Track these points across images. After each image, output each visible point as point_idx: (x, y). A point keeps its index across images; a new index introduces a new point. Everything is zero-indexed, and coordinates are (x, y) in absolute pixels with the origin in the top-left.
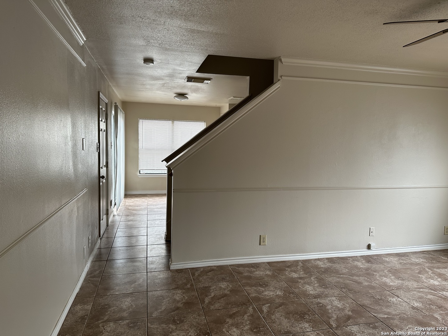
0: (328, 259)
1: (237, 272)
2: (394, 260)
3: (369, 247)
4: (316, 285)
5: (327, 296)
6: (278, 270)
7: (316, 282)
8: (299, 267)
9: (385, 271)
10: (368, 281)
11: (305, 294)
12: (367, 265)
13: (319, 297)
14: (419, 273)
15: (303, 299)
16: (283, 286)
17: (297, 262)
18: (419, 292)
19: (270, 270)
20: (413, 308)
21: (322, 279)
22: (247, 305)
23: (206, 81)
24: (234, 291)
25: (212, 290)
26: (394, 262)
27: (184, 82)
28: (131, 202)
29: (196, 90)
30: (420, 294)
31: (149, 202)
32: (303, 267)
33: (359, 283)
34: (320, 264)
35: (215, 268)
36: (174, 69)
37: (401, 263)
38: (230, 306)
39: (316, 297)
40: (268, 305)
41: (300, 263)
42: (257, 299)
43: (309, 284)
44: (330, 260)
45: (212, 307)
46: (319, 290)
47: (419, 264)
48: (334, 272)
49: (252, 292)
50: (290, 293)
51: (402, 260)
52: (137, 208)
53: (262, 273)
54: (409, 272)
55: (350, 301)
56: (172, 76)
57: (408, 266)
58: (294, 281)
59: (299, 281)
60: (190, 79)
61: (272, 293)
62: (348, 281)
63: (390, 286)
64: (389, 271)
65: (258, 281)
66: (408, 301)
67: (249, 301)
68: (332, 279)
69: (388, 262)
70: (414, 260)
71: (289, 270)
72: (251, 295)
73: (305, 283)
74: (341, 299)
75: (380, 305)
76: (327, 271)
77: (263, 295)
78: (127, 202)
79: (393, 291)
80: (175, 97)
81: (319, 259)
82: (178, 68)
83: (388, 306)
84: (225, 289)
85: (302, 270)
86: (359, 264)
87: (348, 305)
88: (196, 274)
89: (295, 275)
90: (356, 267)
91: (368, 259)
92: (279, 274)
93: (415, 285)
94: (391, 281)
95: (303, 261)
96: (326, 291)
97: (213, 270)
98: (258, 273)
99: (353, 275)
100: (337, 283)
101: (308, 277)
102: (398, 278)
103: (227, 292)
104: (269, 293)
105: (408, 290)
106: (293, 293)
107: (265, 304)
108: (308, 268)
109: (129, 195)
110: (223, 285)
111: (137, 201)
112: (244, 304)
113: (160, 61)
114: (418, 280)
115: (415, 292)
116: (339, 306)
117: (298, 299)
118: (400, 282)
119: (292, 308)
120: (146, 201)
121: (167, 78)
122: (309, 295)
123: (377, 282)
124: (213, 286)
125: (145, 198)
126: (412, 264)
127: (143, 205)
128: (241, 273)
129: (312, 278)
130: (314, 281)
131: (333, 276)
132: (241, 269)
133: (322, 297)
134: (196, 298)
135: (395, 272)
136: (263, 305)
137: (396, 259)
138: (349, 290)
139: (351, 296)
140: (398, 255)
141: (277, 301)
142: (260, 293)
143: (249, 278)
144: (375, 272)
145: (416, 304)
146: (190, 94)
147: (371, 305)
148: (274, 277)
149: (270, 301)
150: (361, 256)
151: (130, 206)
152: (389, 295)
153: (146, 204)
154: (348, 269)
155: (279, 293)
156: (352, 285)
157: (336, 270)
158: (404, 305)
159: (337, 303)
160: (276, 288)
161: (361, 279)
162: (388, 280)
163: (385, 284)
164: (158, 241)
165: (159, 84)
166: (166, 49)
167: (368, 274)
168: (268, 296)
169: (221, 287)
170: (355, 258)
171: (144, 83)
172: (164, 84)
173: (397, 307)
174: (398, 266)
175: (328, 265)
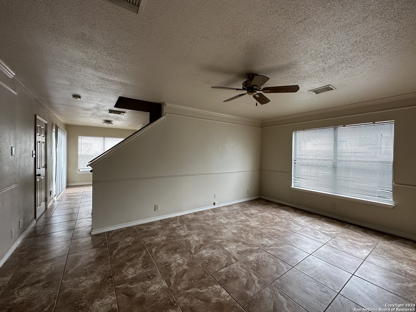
0: (194, 213)
1: (139, 230)
2: (226, 209)
3: (214, 204)
4: (186, 229)
5: (191, 235)
6: (165, 224)
7: (186, 228)
8: (177, 220)
9: (222, 216)
10: (213, 222)
11: (179, 236)
12: (213, 213)
13: (187, 236)
14: (237, 214)
15: (178, 239)
16: (167, 233)
17: (177, 217)
18: (236, 224)
19: (160, 225)
20: (233, 233)
21: (190, 225)
22: (142, 250)
23: (122, 113)
24: (134, 243)
25: (120, 244)
26: (226, 210)
27: (107, 113)
28: (71, 191)
29: (117, 119)
30: (236, 225)
31: (85, 190)
32: (180, 220)
33: (208, 224)
34: (190, 216)
35: (125, 229)
36: (98, 104)
37: (229, 210)
38: (130, 253)
39: (185, 237)
40: (156, 247)
41: (179, 218)
42: (150, 245)
43: (182, 229)
44: (195, 214)
45: (118, 257)
46: (187, 232)
47: (236, 210)
48: (196, 220)
49: (147, 241)
50: (170, 237)
51: (229, 208)
52: (74, 194)
53: (155, 227)
54: (232, 214)
55: (203, 235)
56: (98, 108)
57: (232, 211)
58: (174, 229)
59: (177, 228)
60: (111, 111)
61: (159, 239)
62: (203, 224)
63: (223, 223)
64: (223, 215)
65: (152, 233)
66: (231, 230)
67: (144, 247)
68: (195, 225)
69: (223, 211)
70: (235, 208)
71: (172, 223)
72: (146, 243)
73: (180, 229)
74: (198, 235)
75: (218, 235)
76: (193, 220)
77: (154, 241)
78: (68, 191)
79: (224, 226)
80: (104, 122)
81: (189, 214)
82: (100, 103)
83: (222, 235)
84: (129, 242)
85: (179, 222)
86: (209, 214)
87: (202, 238)
88: (110, 235)
89: (175, 225)
90: (208, 216)
91: (214, 210)
92: (165, 226)
93: (234, 220)
94: (224, 221)
95: (181, 216)
96: (191, 232)
97: (123, 230)
98: (153, 228)
99: (205, 220)
100: (197, 226)
101: (182, 225)
102: (227, 218)
103: (130, 244)
104: (157, 239)
105: (231, 224)
106: (172, 237)
107: (154, 247)
108: (183, 220)
109: (70, 186)
110: (128, 240)
111: (76, 190)
112: (141, 250)
113: (86, 98)
114: (235, 218)
115: (234, 225)
116: (197, 239)
117: (174, 239)
118: (228, 220)
119: (170, 246)
120: (83, 189)
121: (95, 110)
122: (181, 236)
123: (217, 222)
124: (121, 241)
125: (83, 187)
126: (233, 210)
127: (80, 192)
128: (142, 230)
129: (184, 226)
130: (185, 227)
131: (196, 223)
132: (142, 227)
133: (188, 236)
134: (107, 252)
135: (226, 216)
136: (153, 248)
137: (227, 208)
138: (203, 229)
139: (204, 232)
140: (228, 206)
141: (162, 243)
142: (151, 240)
143: (147, 232)
144: (217, 217)
145: (235, 231)
146: (114, 121)
147: (213, 236)
148: (162, 228)
149: (157, 244)
150: (211, 209)
151: (70, 193)
152: (222, 229)
153: (83, 191)
154: (204, 217)
155: (164, 238)
156: (205, 226)
157: (197, 219)
158: (229, 233)
159: (196, 238)
160: (162, 235)
161: (210, 222)
162: (222, 220)
163: (221, 223)
164: (85, 216)
165: (90, 113)
166: (88, 90)
167: (214, 218)
168: (157, 241)
169: (126, 241)
170: (207, 211)
171: (78, 112)
172: (94, 113)
173: (226, 234)
174: (227, 212)
175: (194, 216)
